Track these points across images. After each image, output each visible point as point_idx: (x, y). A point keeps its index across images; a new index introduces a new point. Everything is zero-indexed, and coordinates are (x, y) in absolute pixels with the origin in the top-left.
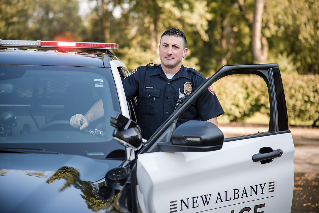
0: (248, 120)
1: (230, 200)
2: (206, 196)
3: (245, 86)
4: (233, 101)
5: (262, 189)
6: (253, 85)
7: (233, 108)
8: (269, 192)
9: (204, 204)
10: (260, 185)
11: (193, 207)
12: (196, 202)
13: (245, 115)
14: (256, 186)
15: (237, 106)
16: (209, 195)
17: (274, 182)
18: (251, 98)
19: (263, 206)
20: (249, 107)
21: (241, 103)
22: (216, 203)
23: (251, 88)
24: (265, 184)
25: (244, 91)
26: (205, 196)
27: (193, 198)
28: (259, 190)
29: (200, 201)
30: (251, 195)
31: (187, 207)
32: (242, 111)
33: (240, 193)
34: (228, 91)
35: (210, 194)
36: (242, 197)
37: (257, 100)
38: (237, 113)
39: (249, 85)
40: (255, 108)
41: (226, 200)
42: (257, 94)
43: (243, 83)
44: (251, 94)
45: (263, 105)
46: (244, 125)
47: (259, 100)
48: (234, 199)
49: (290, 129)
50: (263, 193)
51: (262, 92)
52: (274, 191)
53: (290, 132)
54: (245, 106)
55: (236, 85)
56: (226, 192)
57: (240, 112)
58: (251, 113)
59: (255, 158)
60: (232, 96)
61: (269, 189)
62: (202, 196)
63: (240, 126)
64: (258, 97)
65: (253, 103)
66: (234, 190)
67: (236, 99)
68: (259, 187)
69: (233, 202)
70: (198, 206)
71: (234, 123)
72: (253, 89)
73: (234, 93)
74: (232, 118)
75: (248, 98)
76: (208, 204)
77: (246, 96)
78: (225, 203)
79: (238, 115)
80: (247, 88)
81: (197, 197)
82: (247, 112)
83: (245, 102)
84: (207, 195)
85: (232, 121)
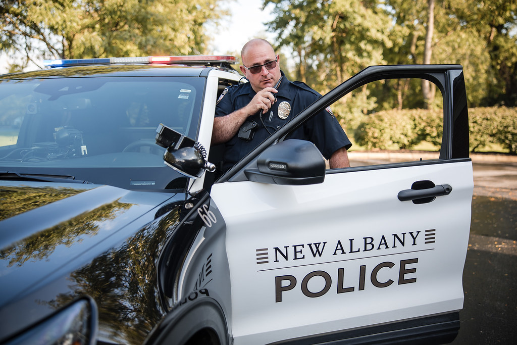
0: (416, 147)
1: (359, 251)
2: (317, 245)
3: (413, 118)
4: (402, 132)
5: (414, 239)
6: (420, 117)
7: (402, 137)
8: (426, 243)
9: (314, 256)
10: (411, 233)
11: (296, 258)
12: (301, 252)
13: (413, 143)
14: (404, 234)
15: (406, 135)
16: (322, 243)
17: (434, 230)
18: (418, 129)
19: (415, 261)
20: (416, 136)
21: (410, 133)
22: (335, 254)
23: (418, 120)
24: (418, 232)
25: (412, 123)
26: (315, 244)
27: (295, 247)
28: (409, 240)
29: (307, 251)
30: (394, 247)
31: (286, 258)
32: (410, 139)
33: (376, 243)
34: (398, 123)
35: (325, 243)
36: (379, 249)
37: (423, 130)
38: (405, 141)
39: (417, 117)
40: (421, 137)
41: (351, 252)
42: (423, 124)
43: (412, 116)
44: (418, 125)
45: (428, 134)
46: (411, 152)
47: (425, 130)
48: (365, 250)
49: (471, 156)
50: (414, 244)
51: (427, 123)
52: (434, 242)
53: (470, 160)
54: (412, 136)
55: (405, 118)
56: (351, 240)
57: (408, 141)
58: (418, 141)
59: (403, 195)
60: (401, 127)
61: (426, 239)
62: (310, 245)
63: (408, 152)
64: (425, 127)
65: (420, 133)
66: (365, 239)
67: (405, 129)
68: (408, 236)
69: (362, 254)
70: (303, 258)
71: (403, 150)
72: (420, 121)
73: (403, 124)
74: (401, 145)
75: (415, 128)
76: (320, 255)
77: (414, 126)
78: (348, 255)
79: (406, 143)
80: (414, 120)
81: (303, 246)
82: (415, 141)
83: (413, 132)
84: (319, 244)
85: (401, 148)
